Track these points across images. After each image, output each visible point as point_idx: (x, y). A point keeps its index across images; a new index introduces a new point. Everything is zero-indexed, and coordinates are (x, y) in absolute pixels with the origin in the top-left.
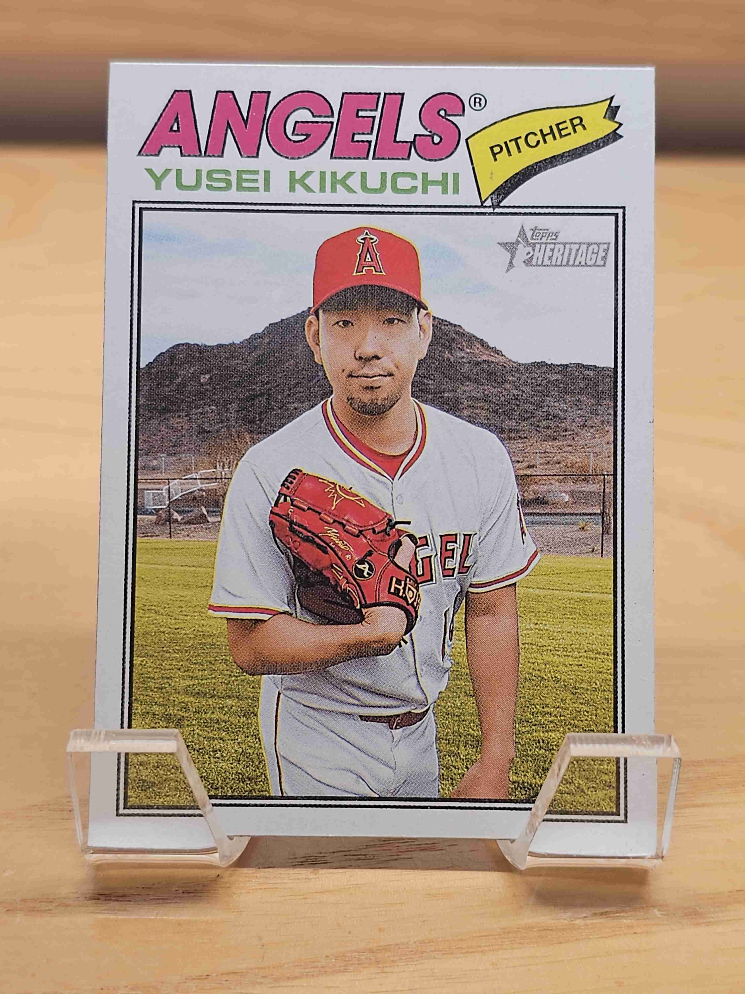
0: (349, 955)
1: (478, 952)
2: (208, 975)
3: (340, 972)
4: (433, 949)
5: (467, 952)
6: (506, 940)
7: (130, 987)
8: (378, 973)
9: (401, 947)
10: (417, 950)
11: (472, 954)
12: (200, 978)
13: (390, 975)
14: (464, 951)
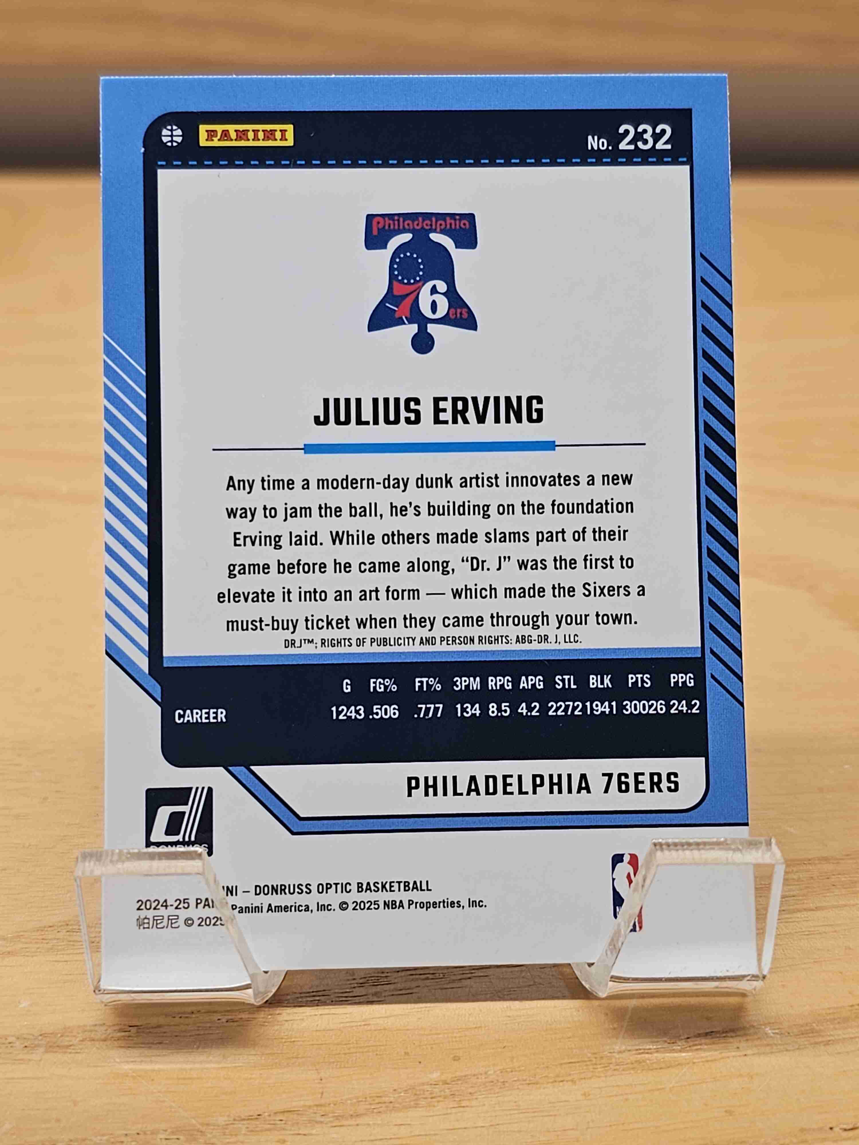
0: (421, 1087)
1: (567, 1081)
2: (259, 1115)
3: (410, 1107)
4: (515, 1079)
5: (556, 1081)
6: (599, 1066)
7: (169, 1130)
8: (454, 1108)
9: (480, 1077)
10: (498, 1081)
11: (561, 1084)
12: (250, 1118)
13: (468, 1109)
14: (551, 1081)
